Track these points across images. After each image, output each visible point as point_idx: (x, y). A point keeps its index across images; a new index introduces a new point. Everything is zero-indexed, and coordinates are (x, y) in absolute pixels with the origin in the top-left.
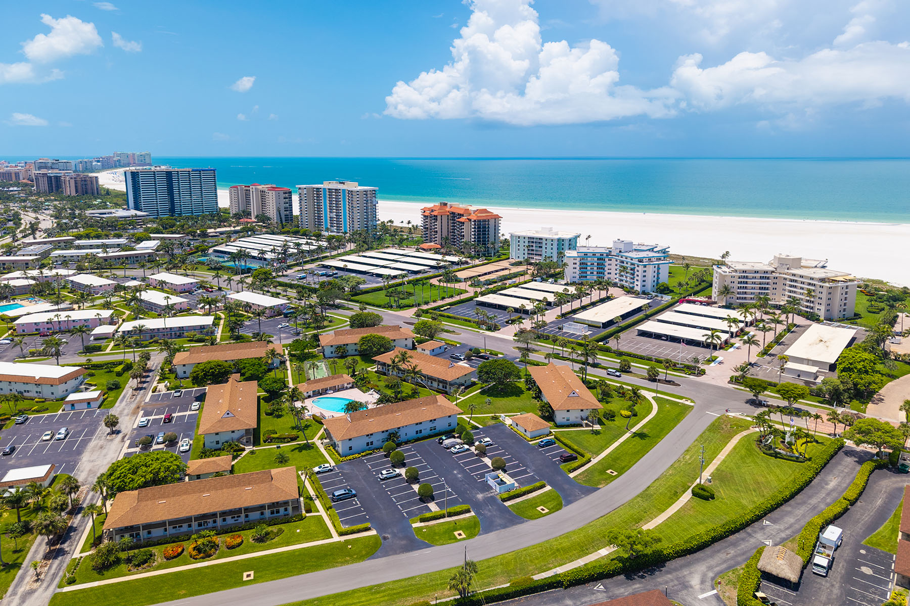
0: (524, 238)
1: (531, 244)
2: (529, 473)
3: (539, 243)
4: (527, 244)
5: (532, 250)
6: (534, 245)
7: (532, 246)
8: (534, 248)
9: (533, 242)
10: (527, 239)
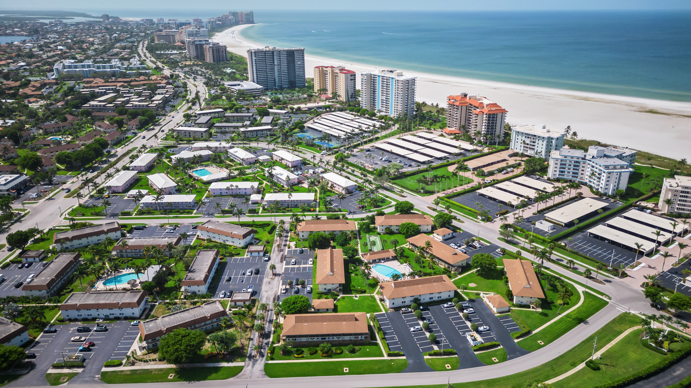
0: (523, 133)
2: (491, 335)
3: (533, 138)
5: (528, 144)
6: (529, 140)
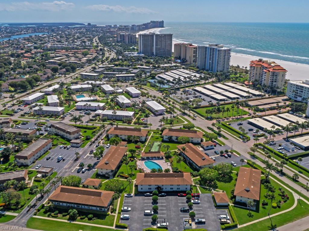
0: (294, 85)
1: (297, 89)
3: (302, 89)
4: (295, 89)
5: (298, 93)
6: (299, 90)
7: (298, 91)
8: (298, 92)
9: (298, 88)
10: (295, 86)
